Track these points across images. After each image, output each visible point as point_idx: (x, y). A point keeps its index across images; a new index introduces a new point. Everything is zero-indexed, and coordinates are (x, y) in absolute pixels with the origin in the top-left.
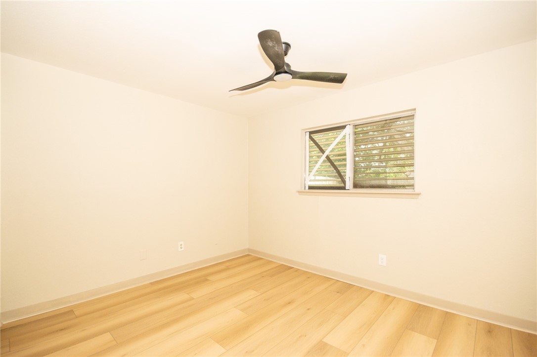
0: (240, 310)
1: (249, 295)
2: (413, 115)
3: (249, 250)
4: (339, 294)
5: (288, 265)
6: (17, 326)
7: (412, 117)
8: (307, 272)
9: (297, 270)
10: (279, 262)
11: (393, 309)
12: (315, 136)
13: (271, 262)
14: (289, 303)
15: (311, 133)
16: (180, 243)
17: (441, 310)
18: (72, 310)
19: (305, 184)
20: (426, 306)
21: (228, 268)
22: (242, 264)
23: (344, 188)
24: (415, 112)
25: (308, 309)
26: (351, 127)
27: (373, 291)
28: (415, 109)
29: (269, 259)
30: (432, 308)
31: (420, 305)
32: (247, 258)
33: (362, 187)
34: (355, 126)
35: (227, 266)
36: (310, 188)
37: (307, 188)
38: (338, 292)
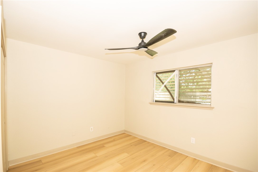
0: (120, 164)
1: (124, 155)
2: (211, 66)
3: (125, 131)
4: (170, 157)
5: (144, 140)
6: (16, 167)
7: (210, 67)
8: (154, 144)
9: (149, 143)
10: (139, 138)
11: (198, 167)
12: (159, 75)
13: (135, 137)
14: (144, 161)
15: (157, 73)
16: (91, 128)
17: (223, 168)
18: (41, 160)
19: (153, 99)
20: (216, 166)
21: (114, 140)
22: (121, 138)
23: (173, 102)
24: (212, 65)
25: (154, 165)
26: (178, 71)
27: (188, 156)
28: (212, 63)
29: (135, 136)
30: (219, 167)
31: (212, 165)
32: (124, 135)
33: (183, 102)
34: (180, 71)
35: (114, 139)
36: (156, 101)
37: (154, 101)
38: (169, 156)
